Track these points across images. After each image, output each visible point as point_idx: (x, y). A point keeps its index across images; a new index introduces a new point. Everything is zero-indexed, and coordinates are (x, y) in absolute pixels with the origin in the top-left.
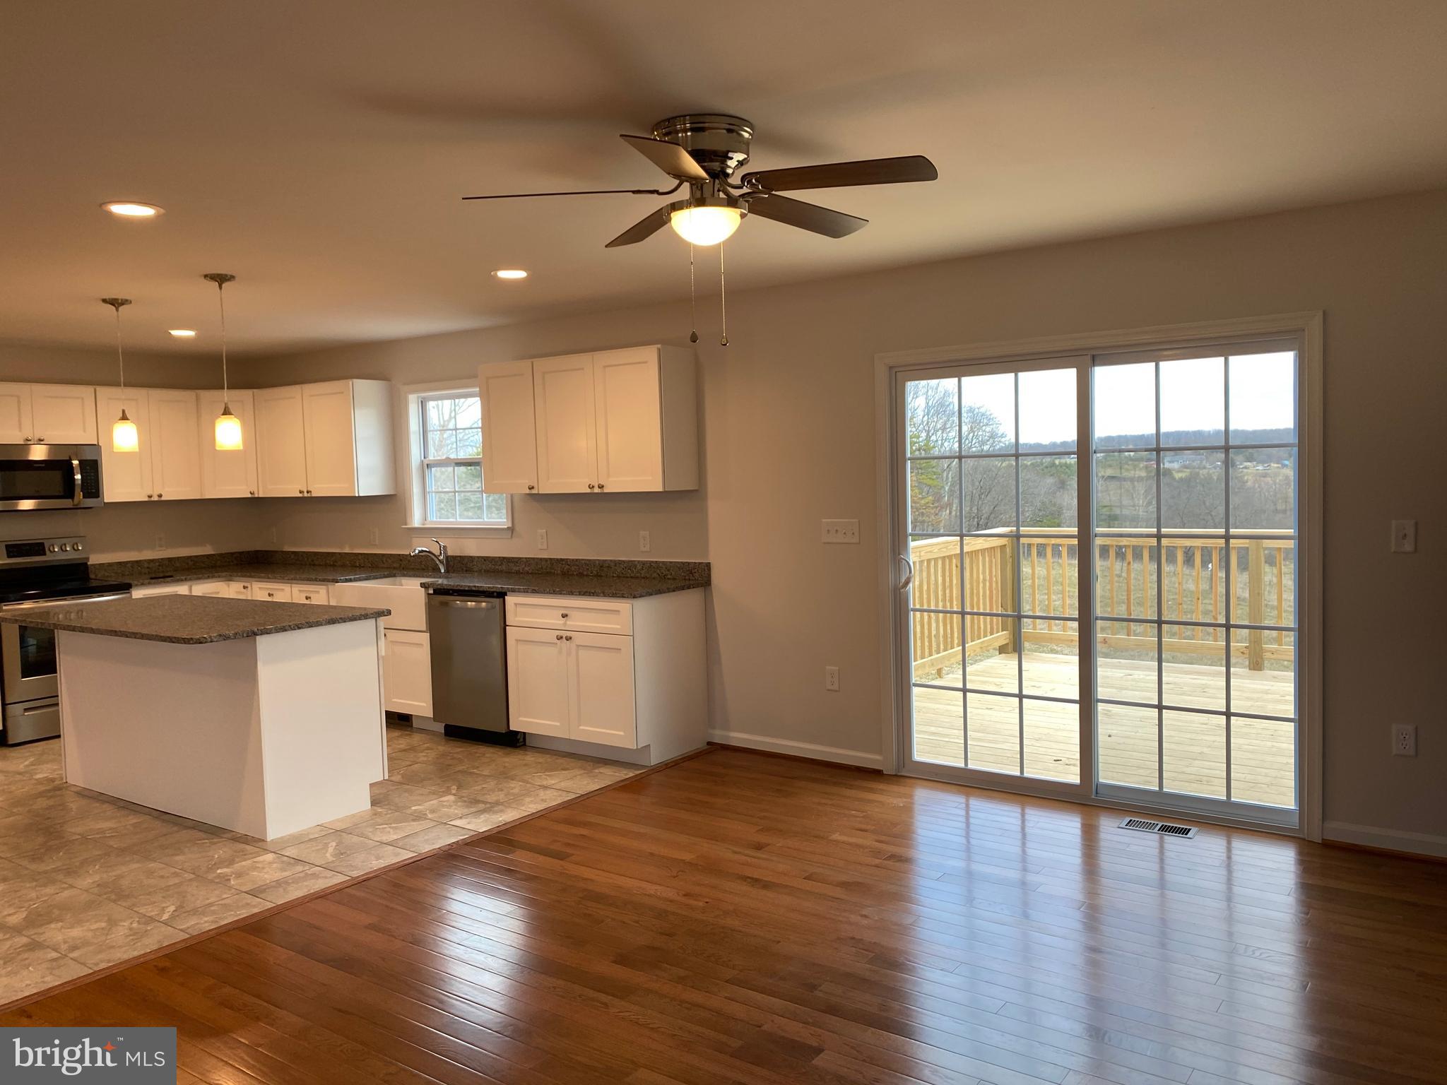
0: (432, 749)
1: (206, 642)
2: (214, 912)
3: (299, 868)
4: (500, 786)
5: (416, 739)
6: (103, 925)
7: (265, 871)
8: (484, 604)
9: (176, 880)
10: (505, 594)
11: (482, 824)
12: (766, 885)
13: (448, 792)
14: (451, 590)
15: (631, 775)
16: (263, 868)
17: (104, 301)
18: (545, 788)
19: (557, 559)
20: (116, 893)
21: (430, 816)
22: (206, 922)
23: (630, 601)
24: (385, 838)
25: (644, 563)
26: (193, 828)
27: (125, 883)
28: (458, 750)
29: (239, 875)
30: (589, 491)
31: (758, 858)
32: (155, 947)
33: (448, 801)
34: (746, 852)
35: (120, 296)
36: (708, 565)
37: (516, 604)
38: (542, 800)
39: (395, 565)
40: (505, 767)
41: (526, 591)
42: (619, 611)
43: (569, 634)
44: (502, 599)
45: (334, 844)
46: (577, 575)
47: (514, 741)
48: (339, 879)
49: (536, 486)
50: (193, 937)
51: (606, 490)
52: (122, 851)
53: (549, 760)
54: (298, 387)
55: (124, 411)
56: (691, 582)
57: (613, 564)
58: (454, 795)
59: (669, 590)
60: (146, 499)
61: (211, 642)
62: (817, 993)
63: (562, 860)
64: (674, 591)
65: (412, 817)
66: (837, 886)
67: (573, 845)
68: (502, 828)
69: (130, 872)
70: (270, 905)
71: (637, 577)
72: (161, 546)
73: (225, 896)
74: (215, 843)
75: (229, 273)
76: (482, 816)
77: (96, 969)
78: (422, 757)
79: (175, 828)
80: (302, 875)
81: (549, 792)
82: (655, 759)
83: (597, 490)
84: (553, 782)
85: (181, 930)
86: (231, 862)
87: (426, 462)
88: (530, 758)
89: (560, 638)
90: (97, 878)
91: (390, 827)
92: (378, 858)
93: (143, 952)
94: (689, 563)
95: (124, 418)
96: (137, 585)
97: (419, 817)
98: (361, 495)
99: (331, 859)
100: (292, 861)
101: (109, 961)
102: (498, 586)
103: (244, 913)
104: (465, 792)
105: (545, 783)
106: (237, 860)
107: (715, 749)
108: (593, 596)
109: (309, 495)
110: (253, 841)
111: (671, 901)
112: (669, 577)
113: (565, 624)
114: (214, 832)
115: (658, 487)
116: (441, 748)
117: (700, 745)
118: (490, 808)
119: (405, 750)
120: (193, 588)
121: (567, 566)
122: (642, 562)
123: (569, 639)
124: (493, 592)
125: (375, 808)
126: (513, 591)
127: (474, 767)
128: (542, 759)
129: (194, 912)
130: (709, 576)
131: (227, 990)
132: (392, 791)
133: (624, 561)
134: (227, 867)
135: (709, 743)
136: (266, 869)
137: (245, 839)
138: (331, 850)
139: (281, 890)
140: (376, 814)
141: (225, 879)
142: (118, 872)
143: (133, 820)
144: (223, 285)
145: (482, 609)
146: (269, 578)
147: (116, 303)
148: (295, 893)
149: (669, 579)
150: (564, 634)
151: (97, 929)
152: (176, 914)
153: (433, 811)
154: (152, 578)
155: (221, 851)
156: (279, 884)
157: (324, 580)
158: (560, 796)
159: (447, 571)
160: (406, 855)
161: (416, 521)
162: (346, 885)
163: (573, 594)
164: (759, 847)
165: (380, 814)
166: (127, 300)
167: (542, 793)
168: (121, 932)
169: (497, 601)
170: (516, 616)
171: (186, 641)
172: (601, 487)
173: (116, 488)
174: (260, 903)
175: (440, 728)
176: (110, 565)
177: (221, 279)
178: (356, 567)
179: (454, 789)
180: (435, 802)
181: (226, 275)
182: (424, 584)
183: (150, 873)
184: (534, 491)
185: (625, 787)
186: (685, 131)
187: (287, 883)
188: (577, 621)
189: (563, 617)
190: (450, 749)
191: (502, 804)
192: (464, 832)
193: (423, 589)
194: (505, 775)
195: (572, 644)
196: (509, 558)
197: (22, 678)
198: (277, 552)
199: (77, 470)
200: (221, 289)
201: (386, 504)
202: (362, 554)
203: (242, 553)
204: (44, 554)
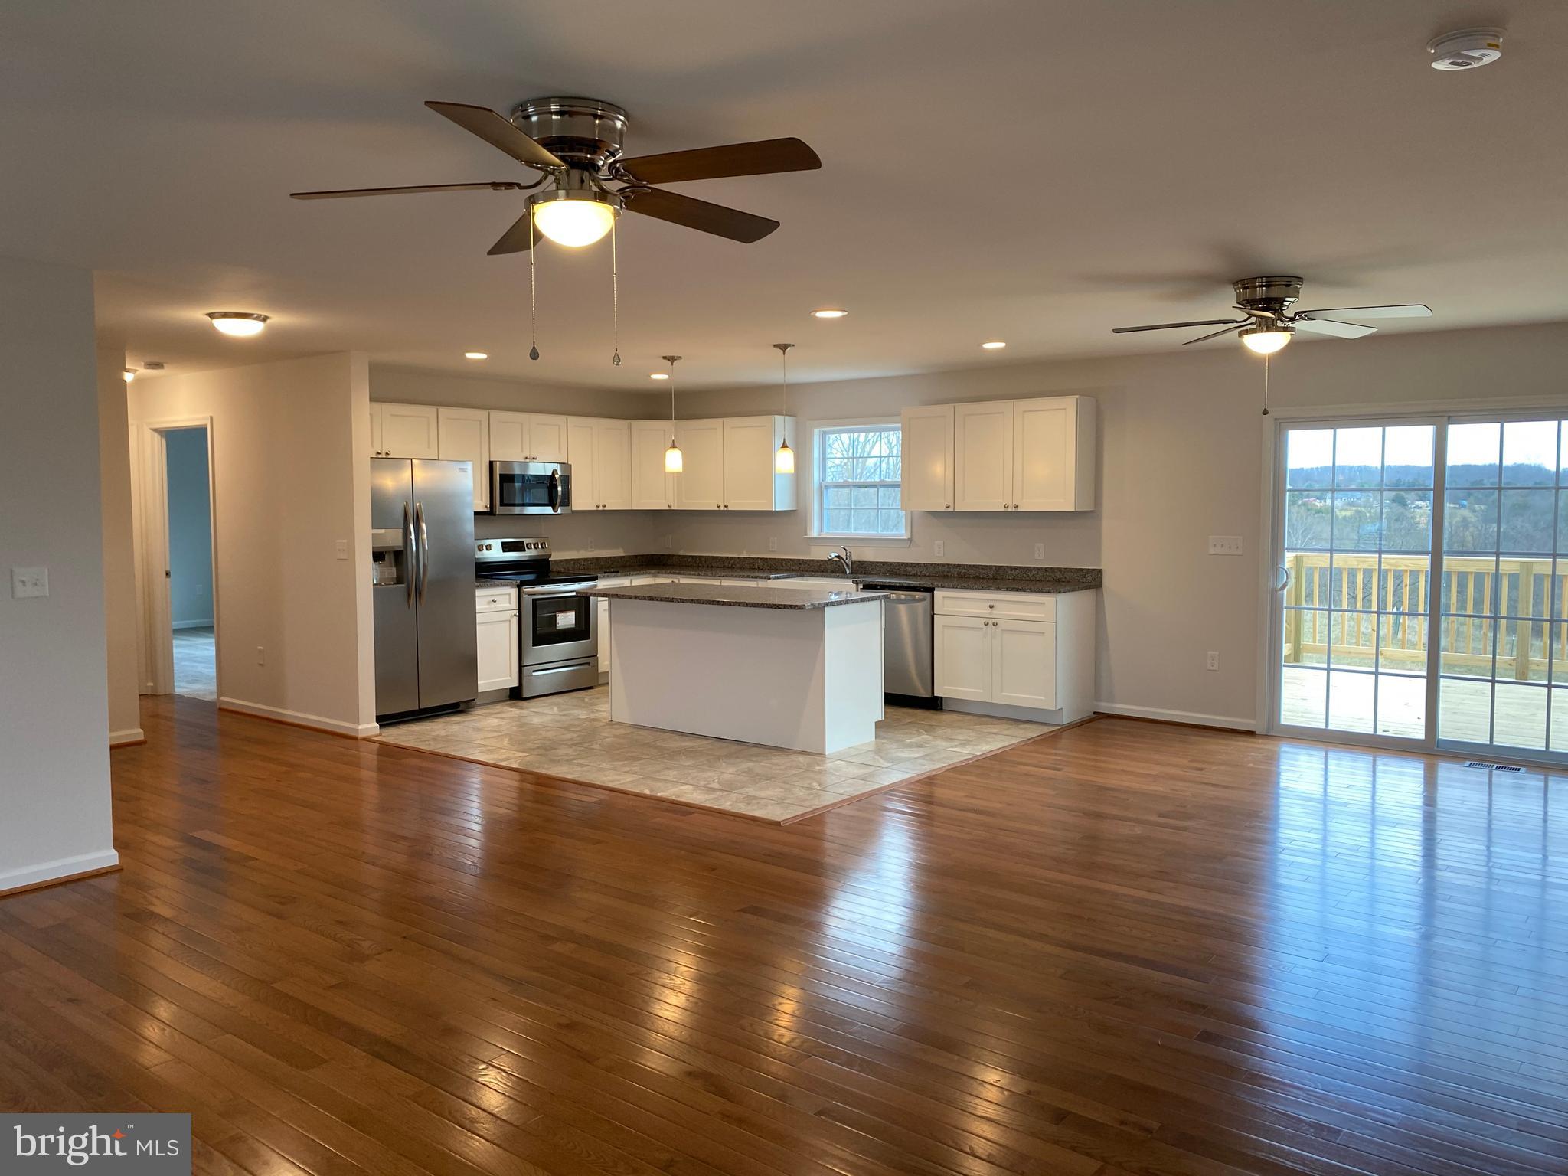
8: (911, 596)
10: (935, 589)
14: (881, 585)
17: (665, 358)
19: (970, 566)
21: (927, 745)
23: (1055, 595)
25: (1039, 569)
30: (1003, 509)
36: (1100, 571)
37: (945, 597)
38: (1001, 740)
39: (794, 568)
41: (953, 588)
42: (1044, 603)
43: (995, 621)
44: (930, 593)
46: (974, 578)
49: (952, 505)
51: (1019, 510)
54: (720, 420)
55: (673, 441)
56: (1087, 584)
57: (1009, 570)
60: (595, 509)
65: (914, 746)
71: (1032, 580)
72: (591, 548)
82: (1065, 719)
83: (1011, 509)
87: (824, 484)
88: (945, 717)
89: (987, 624)
90: (734, 769)
94: (1083, 569)
95: (674, 446)
96: (600, 577)
97: (919, 746)
98: (777, 510)
102: (929, 584)
107: (1099, 716)
108: (1020, 591)
109: (725, 509)
112: (1063, 580)
113: (990, 613)
115: (1070, 507)
117: (1089, 713)
120: (633, 581)
121: (964, 571)
122: (1037, 568)
123: (995, 625)
124: (922, 588)
126: (944, 586)
130: (1101, 579)
133: (1020, 567)
135: (1095, 713)
147: (674, 359)
150: (991, 621)
154: (605, 573)
157: (756, 577)
158: (1012, 738)
159: (852, 573)
161: (814, 533)
163: (1000, 590)
166: (678, 357)
169: (928, 595)
170: (944, 606)
172: (1016, 506)
176: (561, 561)
177: (784, 347)
178: (755, 569)
184: (949, 510)
185: (1046, 739)
186: (1262, 286)
188: (1000, 611)
189: (991, 608)
193: (853, 586)
195: (998, 629)
196: (907, 564)
197: (533, 646)
198: (673, 555)
199: (559, 483)
200: (784, 354)
201: (792, 518)
202: (761, 559)
203: (642, 556)
204: (524, 551)
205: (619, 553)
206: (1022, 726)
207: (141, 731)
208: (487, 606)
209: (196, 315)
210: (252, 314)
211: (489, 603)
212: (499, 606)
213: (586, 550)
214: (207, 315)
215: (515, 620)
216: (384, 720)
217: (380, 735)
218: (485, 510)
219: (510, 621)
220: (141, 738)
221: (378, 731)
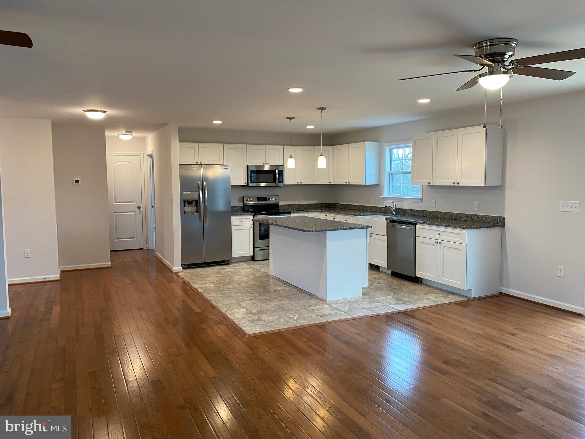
0: (386, 279)
1: (311, 232)
2: (309, 320)
3: (336, 311)
4: (409, 296)
5: (381, 275)
6: (278, 317)
7: (326, 310)
8: (408, 227)
9: (299, 308)
10: (416, 224)
11: (401, 308)
12: (513, 349)
13: (390, 295)
14: (396, 221)
15: (463, 299)
16: (325, 309)
18: (427, 299)
19: (439, 212)
20: (281, 308)
21: (382, 302)
22: (306, 322)
23: (466, 230)
24: (365, 307)
25: (475, 215)
26: (305, 293)
27: (284, 306)
28: (396, 281)
29: (317, 310)
30: (453, 185)
31: (512, 338)
32: (292, 326)
33: (389, 298)
34: (508, 336)
35: (292, 116)
36: (504, 218)
37: (420, 228)
38: (425, 303)
39: (377, 211)
40: (412, 289)
41: (424, 223)
42: (461, 234)
43: (440, 241)
44: (415, 226)
45: (348, 305)
46: (447, 218)
47: (417, 280)
48: (349, 317)
49: (431, 183)
50: (302, 326)
51: (460, 185)
52: (284, 297)
53: (430, 290)
54: (347, 145)
55: (291, 155)
56: (496, 225)
57: (462, 215)
58: (392, 296)
59: (484, 227)
60: (297, 184)
61: (312, 232)
62: (526, 391)
63: (429, 325)
64: (487, 227)
65: (376, 301)
66: (546, 355)
67: (434, 321)
68: (409, 310)
69: (286, 303)
70: (326, 321)
71: (472, 221)
72: (301, 200)
73: (312, 315)
74: (311, 299)
75: (325, 107)
76: (401, 305)
77: (275, 329)
78: (382, 281)
79: (300, 292)
80: (337, 313)
81: (428, 301)
82: (474, 295)
83: (456, 185)
84: (430, 297)
85: (299, 323)
86: (315, 306)
87: (391, 172)
88: (423, 288)
89: (437, 243)
90: (277, 303)
91: (368, 303)
92: (362, 312)
93: (288, 327)
94: (495, 217)
95: (291, 157)
96: (293, 212)
97: (378, 302)
98: (366, 184)
99: (347, 310)
100: (334, 308)
101: (278, 328)
102: (414, 220)
103: (318, 322)
104: (396, 296)
105: (427, 297)
106: (317, 305)
107: (502, 295)
108: (451, 227)
109: (349, 184)
110: (322, 300)
111: (470, 347)
112: (486, 222)
113: (439, 237)
114: (311, 295)
115: (482, 184)
116: (390, 280)
117: (496, 293)
118: (405, 303)
119: (376, 278)
120: (310, 215)
121: (443, 215)
122: (474, 215)
123: (440, 243)
124: (412, 223)
125: (363, 296)
126: (419, 223)
127: (400, 288)
128: (427, 288)
129: (303, 318)
130: (504, 222)
131: (311, 343)
132: (370, 291)
133: (467, 214)
134: (314, 307)
135: (500, 293)
136: (326, 309)
137: (320, 299)
138: (347, 307)
139: (330, 317)
140: (363, 298)
141: (313, 310)
142: (283, 303)
143: (288, 288)
144: (323, 111)
145: (407, 229)
146: (334, 213)
147: (290, 119)
148: (334, 319)
149: (486, 223)
150: (439, 241)
151: (276, 318)
152: (298, 318)
153: (383, 301)
154: (297, 211)
155: (312, 301)
156: (329, 315)
157: (352, 215)
158: (432, 303)
159: (396, 214)
160: (372, 313)
161: (386, 194)
162: (351, 319)
163: (443, 226)
164: (513, 335)
165: (365, 298)
166: (294, 117)
167: (425, 301)
168: (282, 320)
169: (413, 226)
170: (420, 233)
171: (305, 231)
172: (458, 183)
173: (288, 180)
174: (323, 320)
175: (390, 272)
176: (285, 205)
177: (322, 109)
178: (364, 211)
179: (392, 294)
180: (385, 297)
181: (324, 108)
182: (386, 218)
183: (291, 305)
184: (431, 184)
185: (459, 304)
186: (487, 46)
187: (332, 315)
188: (443, 237)
189: (438, 235)
190: (393, 280)
191: (409, 302)
192: (394, 309)
193: (386, 220)
194: (412, 292)
195: (442, 246)
196: (420, 210)
197: (260, 239)
198: (337, 204)
199: (277, 174)
200: (322, 112)
201: (375, 188)
202: (366, 206)
203: (326, 204)
204: (267, 201)
205: (315, 202)
206: (451, 296)
207: (110, 263)
208: (239, 223)
209: (78, 111)
210: (98, 110)
211: (240, 222)
212: (244, 223)
213: (298, 200)
214: (83, 110)
215: (252, 229)
216: (187, 266)
217: (183, 272)
218: (245, 185)
219: (249, 229)
220: (111, 266)
221: (182, 270)
